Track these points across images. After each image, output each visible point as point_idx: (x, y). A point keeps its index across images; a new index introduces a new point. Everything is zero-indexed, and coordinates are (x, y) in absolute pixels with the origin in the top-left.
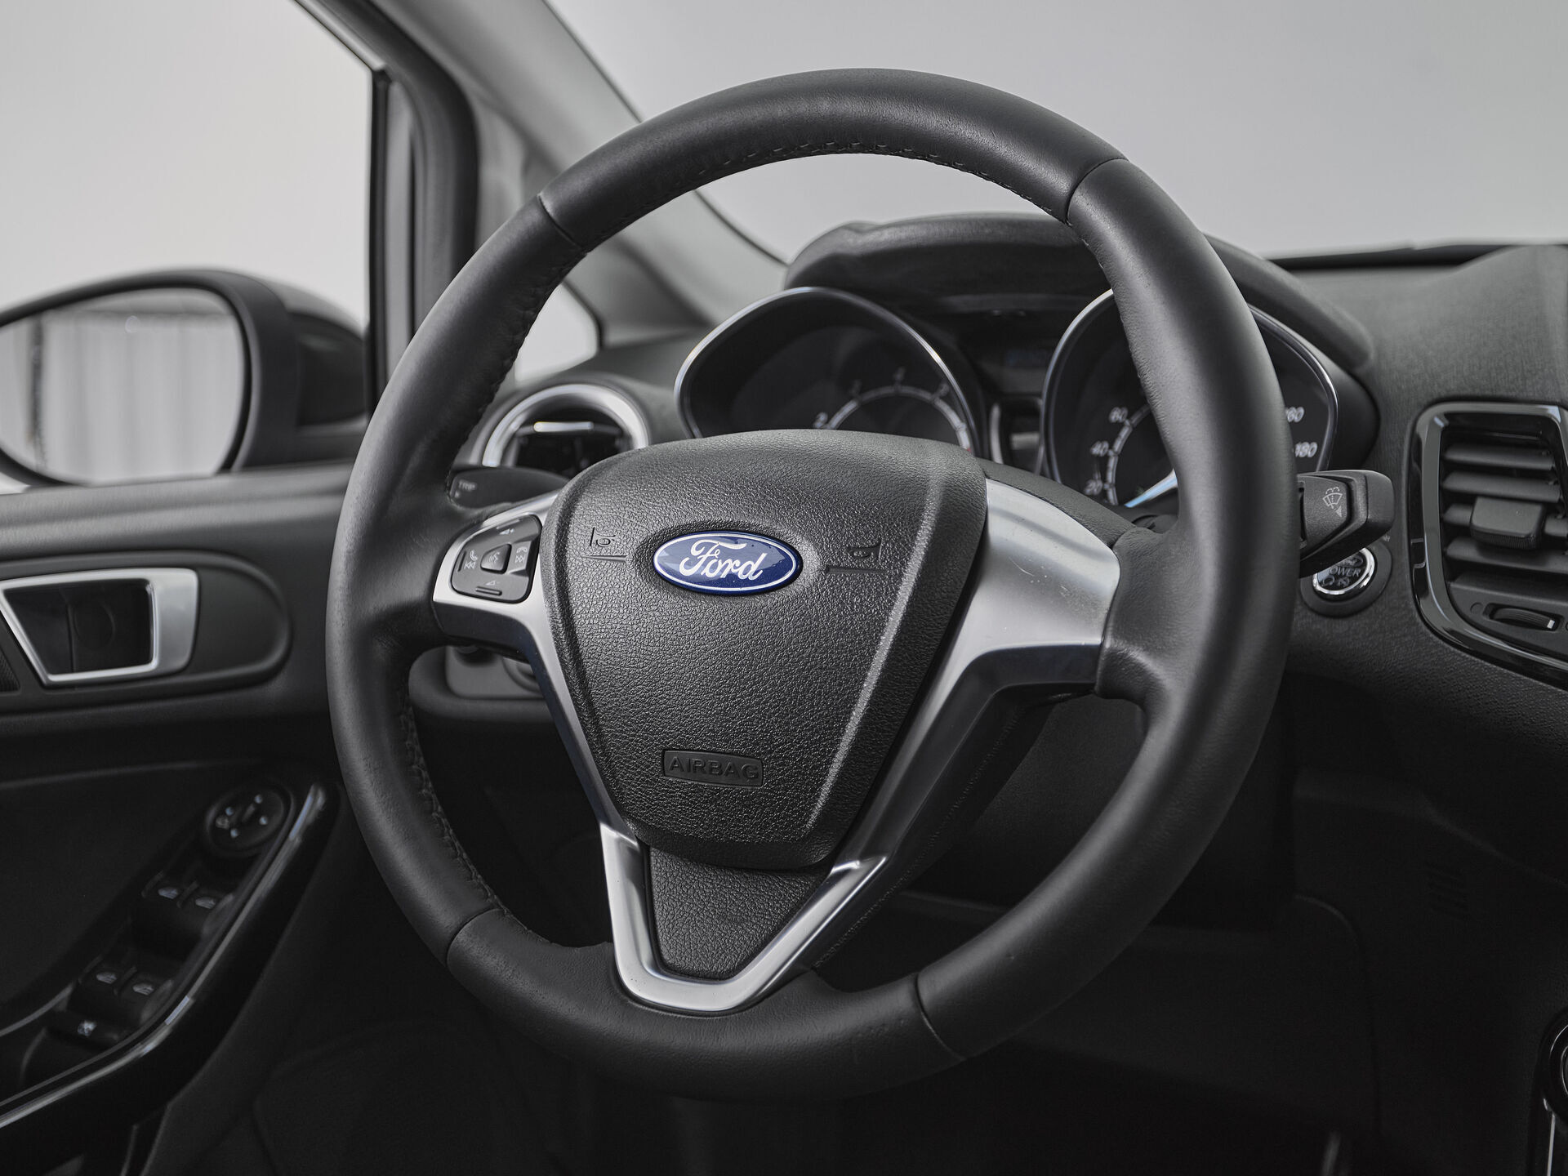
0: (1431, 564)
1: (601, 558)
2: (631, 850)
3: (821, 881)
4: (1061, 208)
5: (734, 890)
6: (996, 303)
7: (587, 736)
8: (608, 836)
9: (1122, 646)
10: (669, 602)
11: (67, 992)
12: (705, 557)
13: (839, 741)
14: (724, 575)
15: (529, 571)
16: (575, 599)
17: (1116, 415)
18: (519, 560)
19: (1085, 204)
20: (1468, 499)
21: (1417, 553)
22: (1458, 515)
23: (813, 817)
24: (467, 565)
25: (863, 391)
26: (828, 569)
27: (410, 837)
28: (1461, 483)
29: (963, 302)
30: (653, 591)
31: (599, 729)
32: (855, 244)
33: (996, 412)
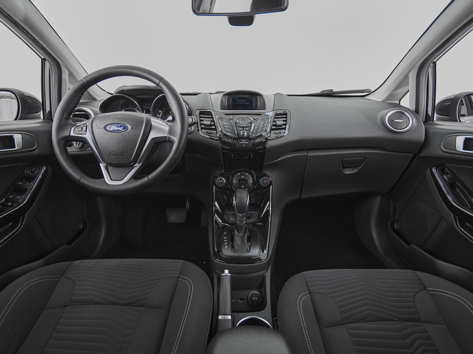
0: (199, 128)
1: (98, 128)
2: (105, 166)
3: (133, 167)
4: (158, 85)
5: (121, 170)
6: (144, 97)
7: (98, 152)
8: (101, 165)
9: (170, 136)
10: (109, 133)
11: (4, 199)
12: (114, 127)
13: (135, 149)
14: (117, 130)
15: (86, 130)
16: (95, 134)
17: (160, 111)
18: (84, 129)
19: (161, 84)
20: (203, 121)
21: (198, 127)
22: (202, 122)
23: (132, 159)
24: (75, 130)
25: (125, 109)
26: (132, 128)
27: (71, 168)
28: (201, 119)
29: (140, 97)
30: (107, 132)
31: (100, 151)
32: (125, 88)
33: (145, 111)
